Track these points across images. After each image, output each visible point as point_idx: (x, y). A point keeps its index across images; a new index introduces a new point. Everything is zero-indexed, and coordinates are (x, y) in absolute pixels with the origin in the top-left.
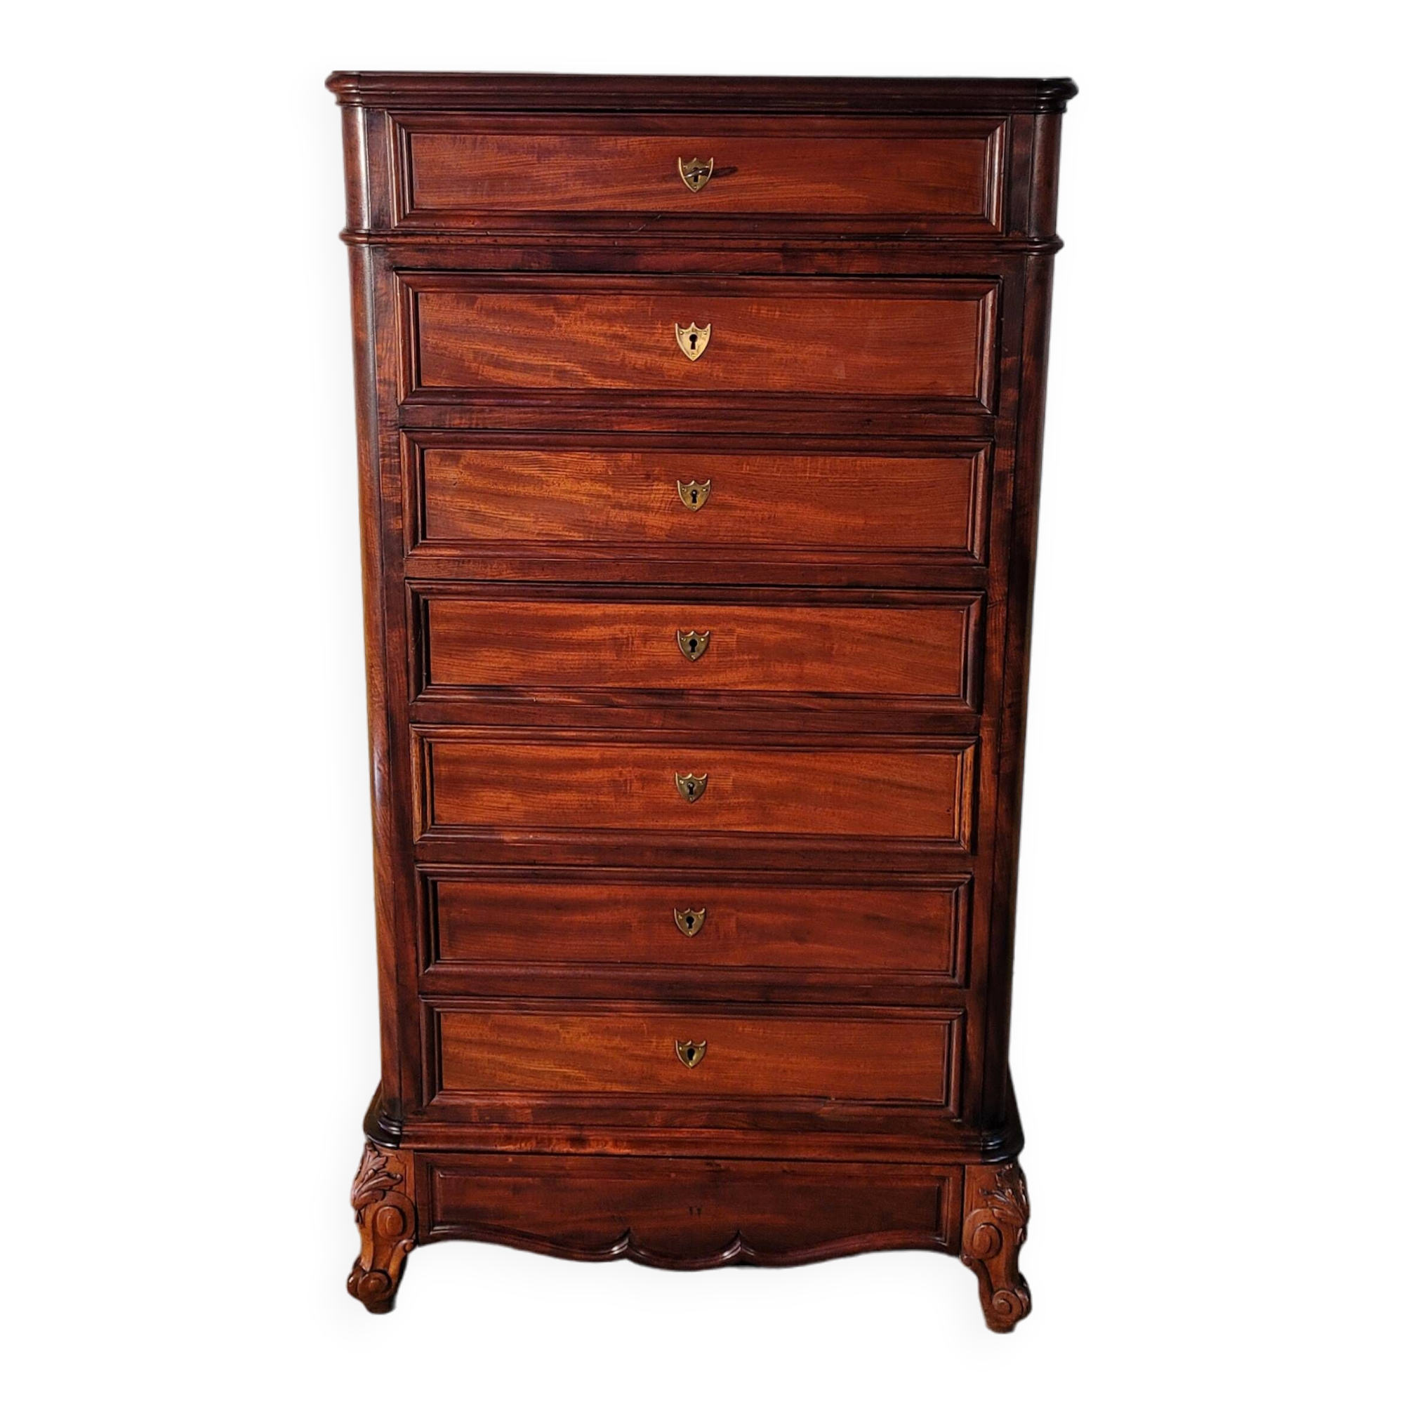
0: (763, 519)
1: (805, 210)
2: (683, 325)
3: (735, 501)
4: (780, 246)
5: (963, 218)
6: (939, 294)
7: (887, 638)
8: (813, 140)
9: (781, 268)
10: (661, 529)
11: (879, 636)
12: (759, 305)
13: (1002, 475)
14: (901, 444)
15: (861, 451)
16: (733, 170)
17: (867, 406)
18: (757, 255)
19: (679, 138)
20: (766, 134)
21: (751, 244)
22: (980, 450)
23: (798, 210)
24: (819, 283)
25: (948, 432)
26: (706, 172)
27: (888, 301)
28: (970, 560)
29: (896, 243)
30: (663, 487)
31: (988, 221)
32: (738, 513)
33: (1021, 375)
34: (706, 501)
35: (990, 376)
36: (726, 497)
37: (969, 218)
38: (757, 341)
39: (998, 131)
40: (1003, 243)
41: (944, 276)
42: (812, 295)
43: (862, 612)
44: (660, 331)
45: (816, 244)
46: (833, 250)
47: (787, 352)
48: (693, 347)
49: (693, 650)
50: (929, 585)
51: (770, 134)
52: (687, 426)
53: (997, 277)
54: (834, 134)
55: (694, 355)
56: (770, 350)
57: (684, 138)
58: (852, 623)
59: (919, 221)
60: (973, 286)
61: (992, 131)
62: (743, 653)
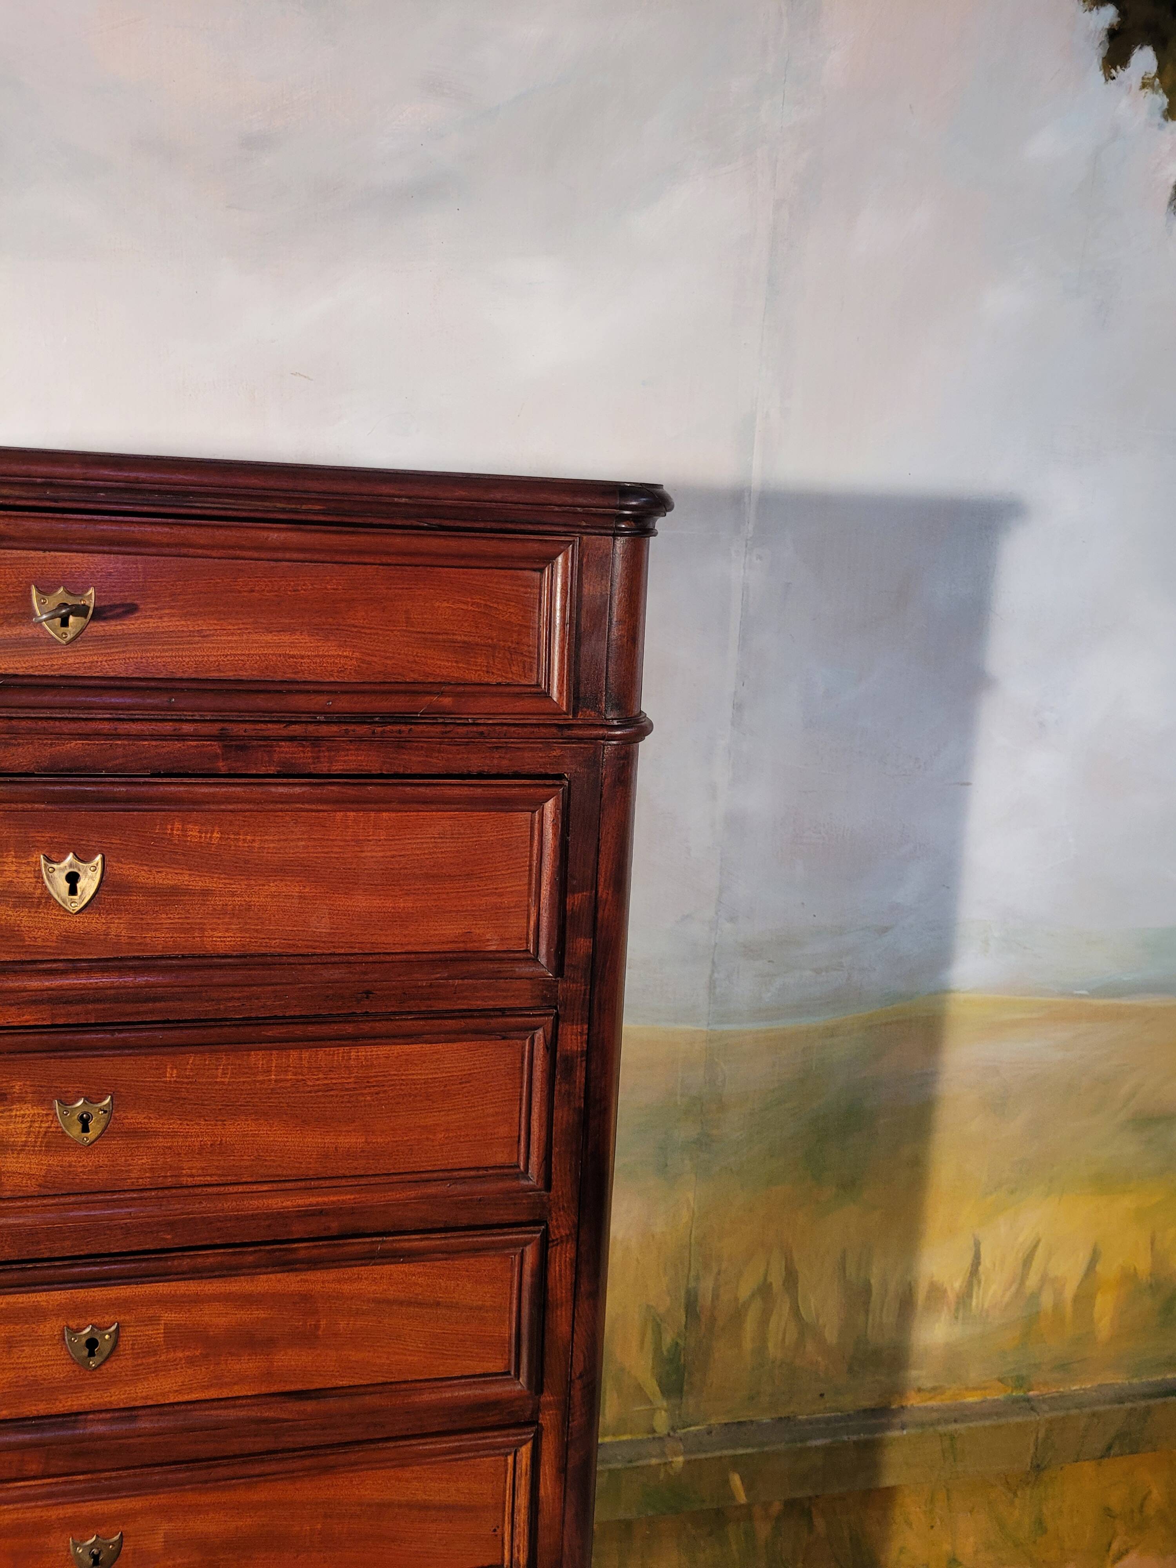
0: (202, 1148)
1: (256, 675)
2: (54, 856)
3: (156, 1124)
4: (217, 733)
5: (507, 689)
6: (473, 804)
7: (401, 1303)
8: (266, 564)
9: (222, 766)
10: (30, 1176)
11: (388, 1302)
12: (184, 821)
13: (568, 1061)
14: (419, 1025)
15: (356, 1039)
16: (130, 610)
17: (365, 973)
18: (179, 744)
19: (33, 554)
20: (184, 551)
21: (168, 727)
22: (537, 1028)
23: (244, 675)
24: (281, 790)
25: (491, 1004)
26: (80, 611)
27: (393, 815)
28: (524, 1183)
29: (403, 728)
30: (29, 1110)
31: (547, 695)
32: (161, 1142)
33: (595, 919)
34: (106, 1128)
35: (550, 922)
36: (136, 1118)
37: (517, 690)
38: (184, 879)
39: (560, 559)
40: (570, 727)
41: (481, 776)
42: (271, 807)
43: (363, 1271)
44: (14, 868)
45: (273, 729)
46: (305, 739)
47: (233, 895)
48: (73, 891)
49: (92, 1354)
50: (465, 1222)
51: (191, 551)
52: (68, 1015)
53: (560, 777)
54: (301, 556)
55: (77, 903)
56: (205, 893)
57: (41, 554)
58: (346, 1288)
59: (442, 694)
60: (523, 791)
61: (550, 559)
62: (175, 1348)
